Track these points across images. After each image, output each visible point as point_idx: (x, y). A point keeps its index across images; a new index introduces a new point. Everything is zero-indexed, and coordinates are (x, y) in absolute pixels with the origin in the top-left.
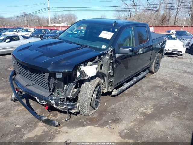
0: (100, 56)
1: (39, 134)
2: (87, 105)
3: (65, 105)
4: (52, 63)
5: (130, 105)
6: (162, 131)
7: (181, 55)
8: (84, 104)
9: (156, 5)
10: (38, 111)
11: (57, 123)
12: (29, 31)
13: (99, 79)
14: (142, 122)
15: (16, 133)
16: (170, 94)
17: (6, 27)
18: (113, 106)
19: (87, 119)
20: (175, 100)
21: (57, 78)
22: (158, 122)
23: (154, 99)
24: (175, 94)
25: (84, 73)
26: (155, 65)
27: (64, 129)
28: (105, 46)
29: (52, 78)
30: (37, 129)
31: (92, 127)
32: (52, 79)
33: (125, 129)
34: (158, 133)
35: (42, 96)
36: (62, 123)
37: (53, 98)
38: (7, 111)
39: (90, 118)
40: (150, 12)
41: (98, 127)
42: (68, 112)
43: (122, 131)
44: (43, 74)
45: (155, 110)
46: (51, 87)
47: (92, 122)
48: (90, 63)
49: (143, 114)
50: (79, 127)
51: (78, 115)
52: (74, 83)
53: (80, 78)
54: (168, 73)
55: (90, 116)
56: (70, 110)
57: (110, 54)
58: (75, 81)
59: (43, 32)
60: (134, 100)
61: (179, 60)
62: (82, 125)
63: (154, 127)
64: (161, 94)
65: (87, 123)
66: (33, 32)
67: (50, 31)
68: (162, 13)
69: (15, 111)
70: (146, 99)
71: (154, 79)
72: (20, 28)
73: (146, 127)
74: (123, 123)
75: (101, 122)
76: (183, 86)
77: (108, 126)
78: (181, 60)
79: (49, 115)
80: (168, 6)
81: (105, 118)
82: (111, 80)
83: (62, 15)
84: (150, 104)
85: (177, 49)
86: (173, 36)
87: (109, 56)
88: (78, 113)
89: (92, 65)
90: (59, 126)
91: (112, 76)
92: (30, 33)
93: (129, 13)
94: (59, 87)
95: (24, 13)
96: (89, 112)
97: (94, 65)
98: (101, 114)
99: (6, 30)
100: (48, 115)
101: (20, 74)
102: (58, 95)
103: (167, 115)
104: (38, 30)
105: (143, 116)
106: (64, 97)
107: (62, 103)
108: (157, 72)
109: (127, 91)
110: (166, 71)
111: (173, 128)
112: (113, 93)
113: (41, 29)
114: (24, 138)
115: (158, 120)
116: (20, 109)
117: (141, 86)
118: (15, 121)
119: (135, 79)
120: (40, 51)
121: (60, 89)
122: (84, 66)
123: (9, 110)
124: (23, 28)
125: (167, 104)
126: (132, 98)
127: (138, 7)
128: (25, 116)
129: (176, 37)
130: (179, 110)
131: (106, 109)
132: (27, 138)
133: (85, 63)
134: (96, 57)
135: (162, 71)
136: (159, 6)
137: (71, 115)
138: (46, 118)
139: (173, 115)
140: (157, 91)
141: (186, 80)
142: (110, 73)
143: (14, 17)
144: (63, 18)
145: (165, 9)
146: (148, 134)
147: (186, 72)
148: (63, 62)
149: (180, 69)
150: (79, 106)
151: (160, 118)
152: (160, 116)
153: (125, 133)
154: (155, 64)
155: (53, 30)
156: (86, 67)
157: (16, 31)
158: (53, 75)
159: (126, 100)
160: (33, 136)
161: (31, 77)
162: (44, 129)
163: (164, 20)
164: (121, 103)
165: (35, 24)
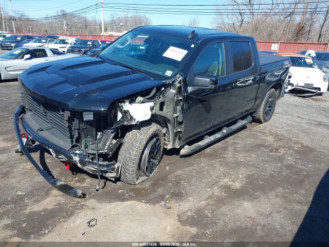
0: (159, 88)
1: (50, 207)
2: (132, 167)
3: (96, 164)
4: (76, 95)
5: (207, 172)
6: (250, 217)
7: (320, 94)
8: (127, 165)
9: (288, 6)
10: (55, 172)
11: (80, 193)
12: (67, 43)
13: (156, 126)
14: (220, 201)
15: (15, 203)
16: (281, 159)
17: (31, 35)
18: (179, 172)
19: (132, 190)
20: (287, 169)
21: (85, 119)
22: (248, 204)
23: (252, 165)
24: (290, 160)
25: (128, 114)
26: (264, 108)
27: (91, 202)
28: (171, 72)
29: (75, 119)
30: (49, 199)
31: (137, 202)
32: (76, 121)
33: (190, 210)
34: (243, 220)
35: (59, 147)
36: (90, 194)
37: (77, 152)
38: (8, 169)
39: (137, 188)
40: (277, 17)
41: (146, 203)
42: (99, 177)
43: (183, 213)
44: (62, 113)
45: (247, 183)
46: (75, 134)
47: (139, 194)
48: (140, 99)
49: (227, 188)
50: (116, 201)
51: (119, 183)
52: (113, 130)
53: (122, 122)
54: (288, 125)
55: (137, 186)
56: (104, 174)
57: (179, 85)
58: (114, 127)
59: (89, 45)
60: (218, 165)
61: (314, 103)
62: (122, 198)
63: (239, 211)
64: (266, 159)
65: (130, 196)
66: (73, 44)
67: (100, 43)
68: (298, 18)
69: (19, 170)
70: (238, 164)
71: (260, 132)
72: (54, 38)
73: (225, 209)
74: (188, 200)
75: (154, 195)
76: (307, 147)
77: (163, 203)
78: (318, 103)
79: (72, 180)
80: (309, 7)
81: (160, 191)
82: (179, 130)
83: (125, 17)
84: (242, 173)
85: (313, 84)
86: (309, 61)
87: (177, 89)
88: (117, 179)
89: (143, 102)
90: (84, 197)
91: (180, 123)
92: (68, 46)
93: (240, 17)
94: (88, 136)
95: (63, 11)
96: (135, 179)
97: (148, 102)
98: (156, 184)
99: (30, 38)
100: (70, 179)
101: (31, 110)
102: (86, 148)
103: (265, 193)
104: (81, 41)
105: (225, 192)
106: (94, 152)
107: (91, 160)
108: (267, 121)
109: (208, 150)
110: (284, 120)
111: (270, 214)
112: (183, 152)
113: (88, 39)
114: (25, 211)
115: (249, 201)
116: (27, 167)
117: (235, 143)
118: (17, 184)
119: (225, 131)
120: (62, 76)
121: (89, 139)
122: (130, 103)
123: (11, 167)
124: (58, 37)
125: (272, 176)
126: (213, 161)
127: (256, 7)
128: (33, 178)
129: (314, 63)
130: (289, 187)
131: (166, 177)
132: (29, 212)
133: (132, 98)
134: (151, 89)
135: (278, 120)
136: (293, 7)
137: (108, 182)
138: (62, 183)
139: (276, 193)
140: (259, 152)
141: (316, 138)
142: (177, 117)
143: (47, 18)
144: (126, 22)
145: (304, 13)
146: (225, 220)
147: (320, 124)
148: (94, 95)
149: (311, 118)
150: (118, 168)
151: (253, 196)
152: (253, 194)
153: (188, 216)
154: (265, 106)
155: (107, 42)
156: (133, 105)
157: (45, 41)
158: (76, 115)
159: (202, 165)
160: (40, 209)
161: (46, 116)
162: (60, 200)
163: (300, 31)
164: (193, 168)
165: (80, 30)
